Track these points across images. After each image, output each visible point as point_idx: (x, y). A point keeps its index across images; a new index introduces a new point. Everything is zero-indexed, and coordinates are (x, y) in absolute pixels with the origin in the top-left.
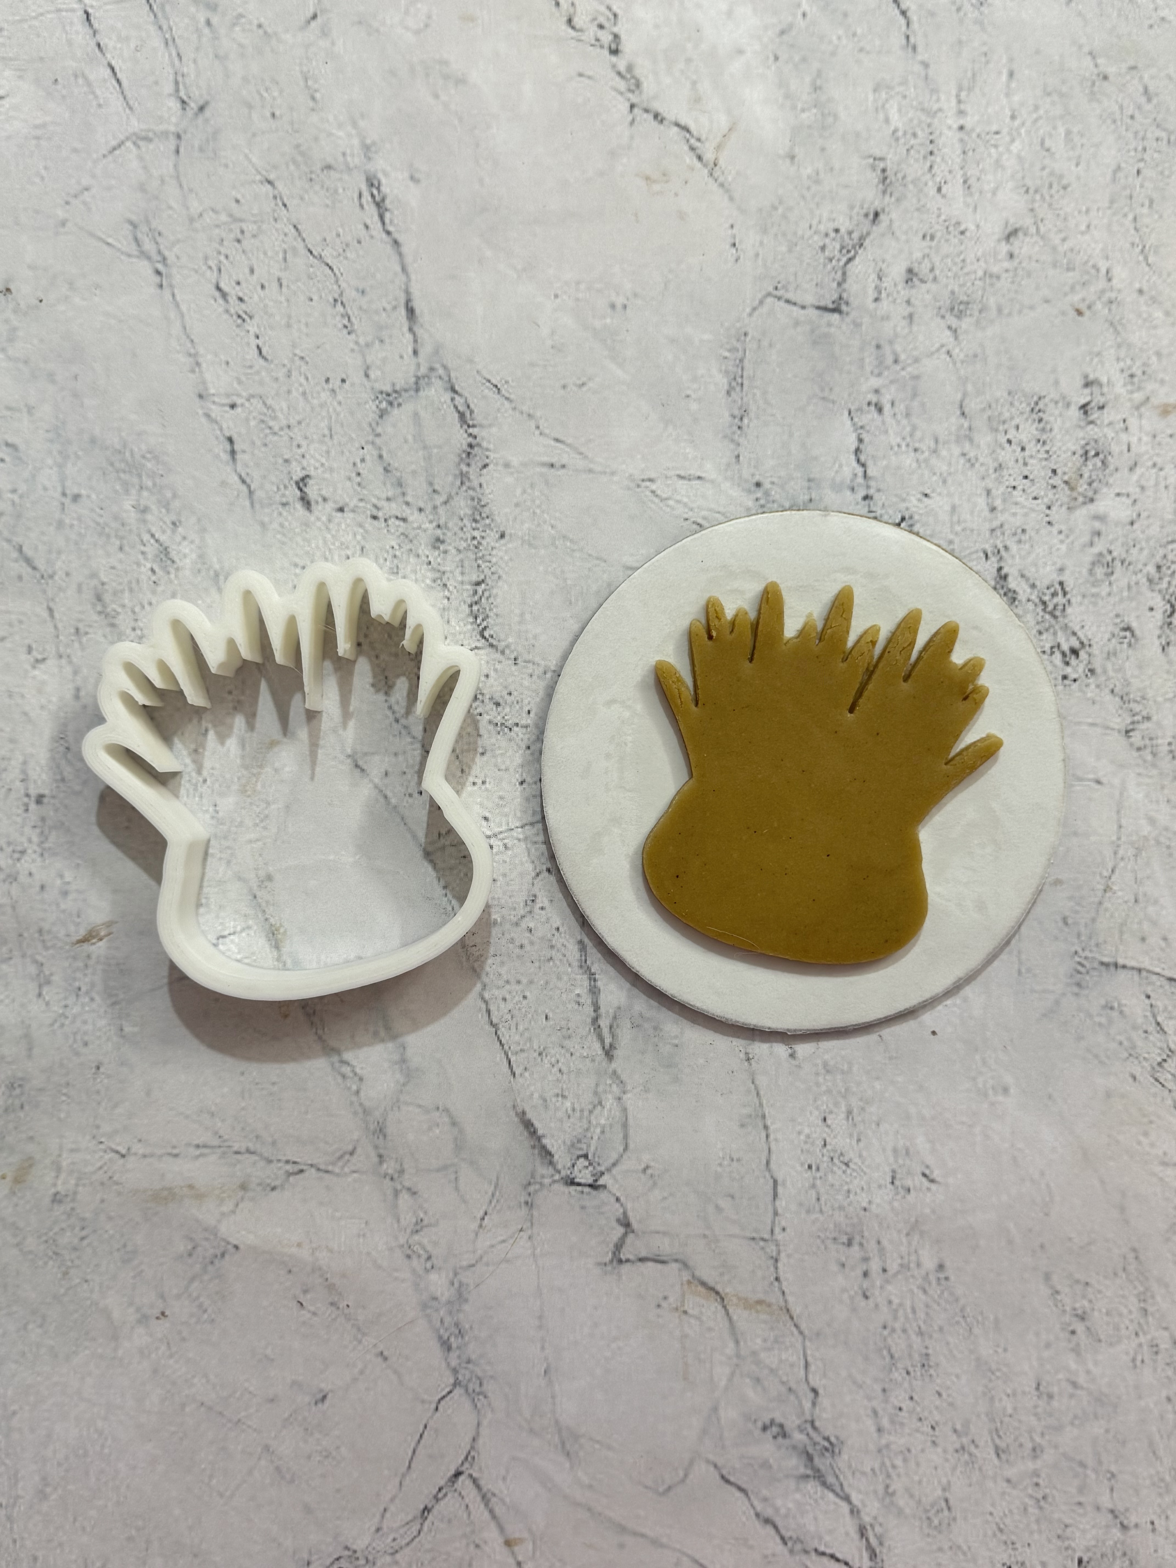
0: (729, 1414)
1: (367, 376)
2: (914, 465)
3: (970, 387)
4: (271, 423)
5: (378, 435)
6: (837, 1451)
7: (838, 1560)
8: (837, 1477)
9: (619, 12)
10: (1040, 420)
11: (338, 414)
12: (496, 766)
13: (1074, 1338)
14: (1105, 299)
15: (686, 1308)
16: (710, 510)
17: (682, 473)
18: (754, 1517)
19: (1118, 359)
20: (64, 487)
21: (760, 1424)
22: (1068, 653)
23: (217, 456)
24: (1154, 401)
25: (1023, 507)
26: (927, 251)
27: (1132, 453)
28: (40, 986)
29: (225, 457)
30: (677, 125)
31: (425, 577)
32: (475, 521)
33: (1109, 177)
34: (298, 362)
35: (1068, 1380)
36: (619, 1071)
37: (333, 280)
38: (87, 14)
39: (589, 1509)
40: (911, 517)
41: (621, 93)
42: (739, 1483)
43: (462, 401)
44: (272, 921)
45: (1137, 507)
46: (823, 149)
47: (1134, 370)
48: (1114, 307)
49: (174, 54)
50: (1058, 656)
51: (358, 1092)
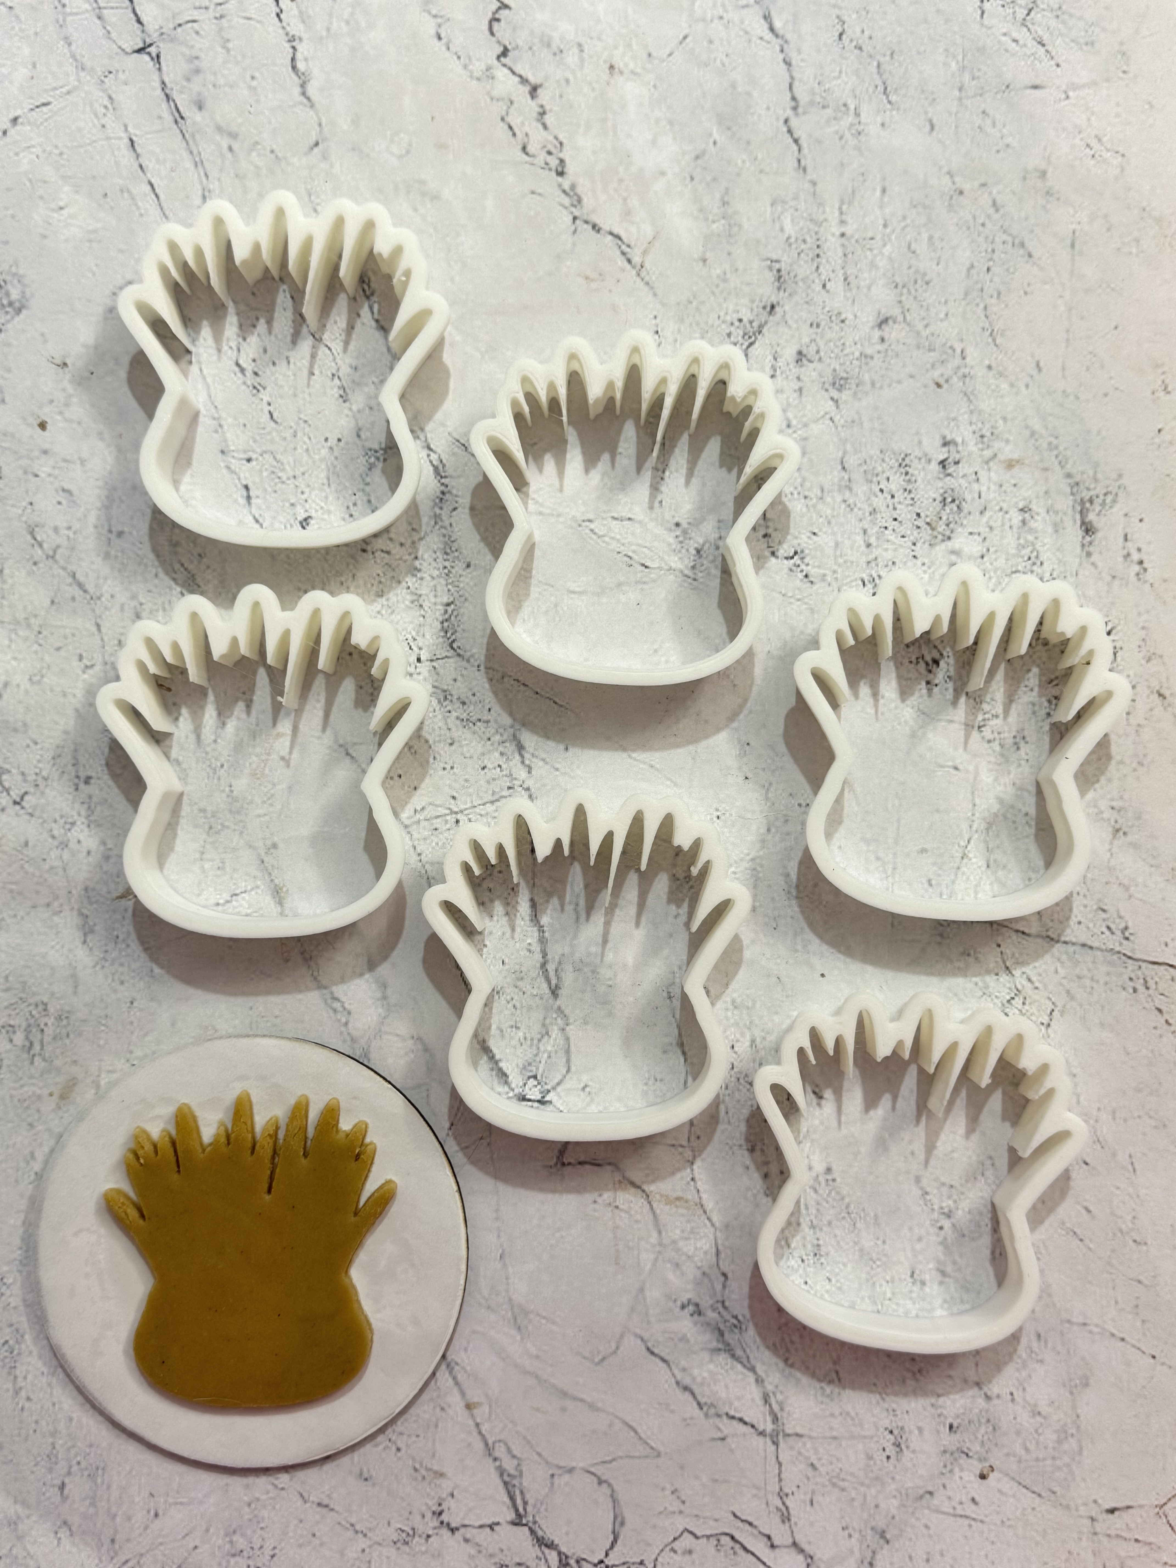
0: (654, 1294)
1: (359, 436)
2: (805, 510)
3: (849, 447)
4: (280, 474)
5: (368, 484)
6: (744, 1327)
7: (745, 1423)
8: (744, 1351)
9: (565, 141)
10: (907, 473)
11: (335, 467)
12: (462, 754)
13: (942, 1233)
14: (960, 374)
15: (617, 1204)
16: (638, 545)
17: (616, 515)
18: (675, 1386)
19: (971, 423)
20: (110, 526)
21: (679, 1303)
22: (930, 662)
23: (236, 501)
24: (1001, 457)
25: (894, 543)
26: (814, 336)
27: (982, 500)
28: (85, 935)
29: (243, 501)
30: (611, 233)
31: (404, 599)
32: (446, 553)
33: (964, 274)
34: (302, 424)
35: (938, 1270)
36: (563, 1008)
37: (331, 358)
38: (131, 141)
39: (537, 1377)
40: (802, 552)
41: (566, 208)
42: (662, 1354)
43: (436, 456)
44: (277, 881)
45: (987, 544)
46: (729, 254)
47: (984, 432)
48: (967, 380)
49: (202, 174)
50: (922, 665)
51: (346, 1024)
